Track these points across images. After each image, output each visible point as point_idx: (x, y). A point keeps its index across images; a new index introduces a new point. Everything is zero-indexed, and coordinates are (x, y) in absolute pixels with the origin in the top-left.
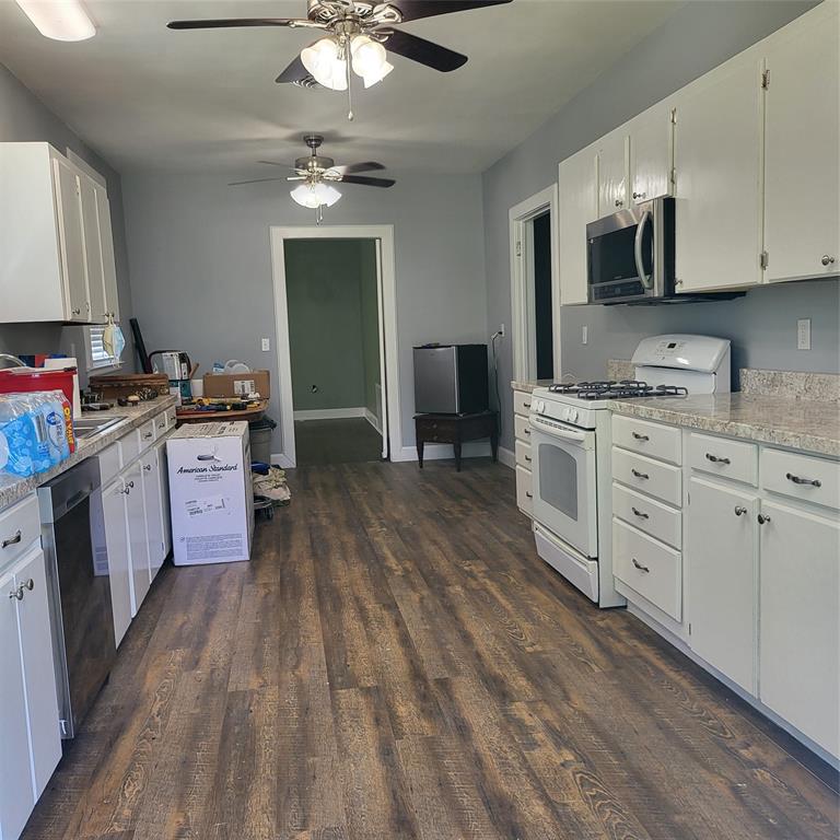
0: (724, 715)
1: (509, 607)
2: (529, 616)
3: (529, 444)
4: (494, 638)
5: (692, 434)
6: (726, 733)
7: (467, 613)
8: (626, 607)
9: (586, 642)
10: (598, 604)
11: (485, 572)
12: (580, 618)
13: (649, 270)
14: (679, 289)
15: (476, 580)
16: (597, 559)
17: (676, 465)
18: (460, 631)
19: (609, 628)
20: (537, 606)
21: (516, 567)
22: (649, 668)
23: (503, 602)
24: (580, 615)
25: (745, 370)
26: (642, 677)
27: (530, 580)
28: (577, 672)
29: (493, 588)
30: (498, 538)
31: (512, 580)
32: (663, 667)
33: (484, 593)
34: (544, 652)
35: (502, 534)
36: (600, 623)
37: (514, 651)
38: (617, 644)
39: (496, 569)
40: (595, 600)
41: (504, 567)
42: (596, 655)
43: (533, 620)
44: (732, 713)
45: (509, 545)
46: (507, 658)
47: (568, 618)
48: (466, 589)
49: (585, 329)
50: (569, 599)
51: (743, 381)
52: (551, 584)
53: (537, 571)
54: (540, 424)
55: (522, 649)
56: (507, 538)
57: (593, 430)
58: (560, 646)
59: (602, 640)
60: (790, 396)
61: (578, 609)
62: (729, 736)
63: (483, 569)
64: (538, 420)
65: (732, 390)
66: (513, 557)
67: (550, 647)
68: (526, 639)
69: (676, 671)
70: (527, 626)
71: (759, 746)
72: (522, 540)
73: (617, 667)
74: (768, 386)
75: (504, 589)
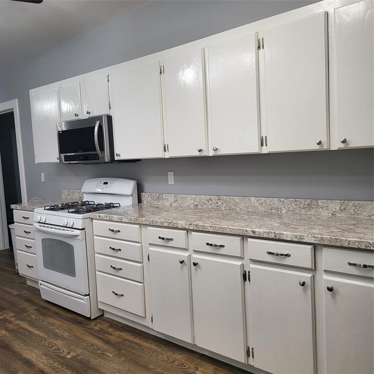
0: (179, 357)
1: (42, 334)
2: (57, 336)
3: (34, 239)
4: (44, 357)
5: (148, 228)
6: (186, 366)
7: (18, 346)
8: (103, 315)
9: (95, 341)
10: (90, 318)
11: (13, 317)
12: (84, 328)
13: (102, 149)
14: (116, 158)
15: (11, 323)
16: (89, 295)
17: (138, 243)
18: (21, 360)
19: (102, 329)
20: (57, 329)
21: (31, 309)
22: (134, 345)
23: (36, 332)
24: (83, 327)
25: (144, 194)
26: (133, 351)
27: (44, 314)
28: (102, 361)
29: (25, 325)
30: (10, 293)
31: (34, 317)
32: (138, 342)
33: (21, 330)
34: (78, 355)
35: (11, 290)
36: (96, 328)
37: (61, 360)
38: (111, 336)
39: (20, 313)
40: (89, 316)
41: (24, 310)
42: (105, 347)
43: (60, 338)
44: (181, 354)
45: (19, 296)
46: (59, 366)
47: (78, 330)
48: (9, 331)
49: (43, 174)
50: (71, 319)
51: (143, 198)
52: (57, 313)
53: (45, 308)
54: (42, 228)
55: (64, 358)
56: (15, 293)
57: (83, 229)
58: (84, 348)
59: (103, 337)
60: (167, 204)
61: (80, 323)
62: (187, 367)
63: (12, 315)
64: (41, 226)
65: (139, 203)
66: (25, 303)
67: (79, 351)
68: (64, 351)
69: (146, 342)
70: (59, 343)
71: (201, 367)
72: (25, 291)
73: (119, 350)
74: (156, 200)
75: (32, 323)
